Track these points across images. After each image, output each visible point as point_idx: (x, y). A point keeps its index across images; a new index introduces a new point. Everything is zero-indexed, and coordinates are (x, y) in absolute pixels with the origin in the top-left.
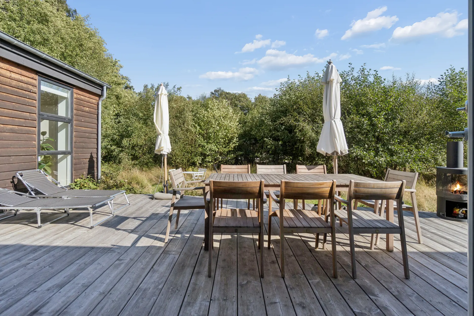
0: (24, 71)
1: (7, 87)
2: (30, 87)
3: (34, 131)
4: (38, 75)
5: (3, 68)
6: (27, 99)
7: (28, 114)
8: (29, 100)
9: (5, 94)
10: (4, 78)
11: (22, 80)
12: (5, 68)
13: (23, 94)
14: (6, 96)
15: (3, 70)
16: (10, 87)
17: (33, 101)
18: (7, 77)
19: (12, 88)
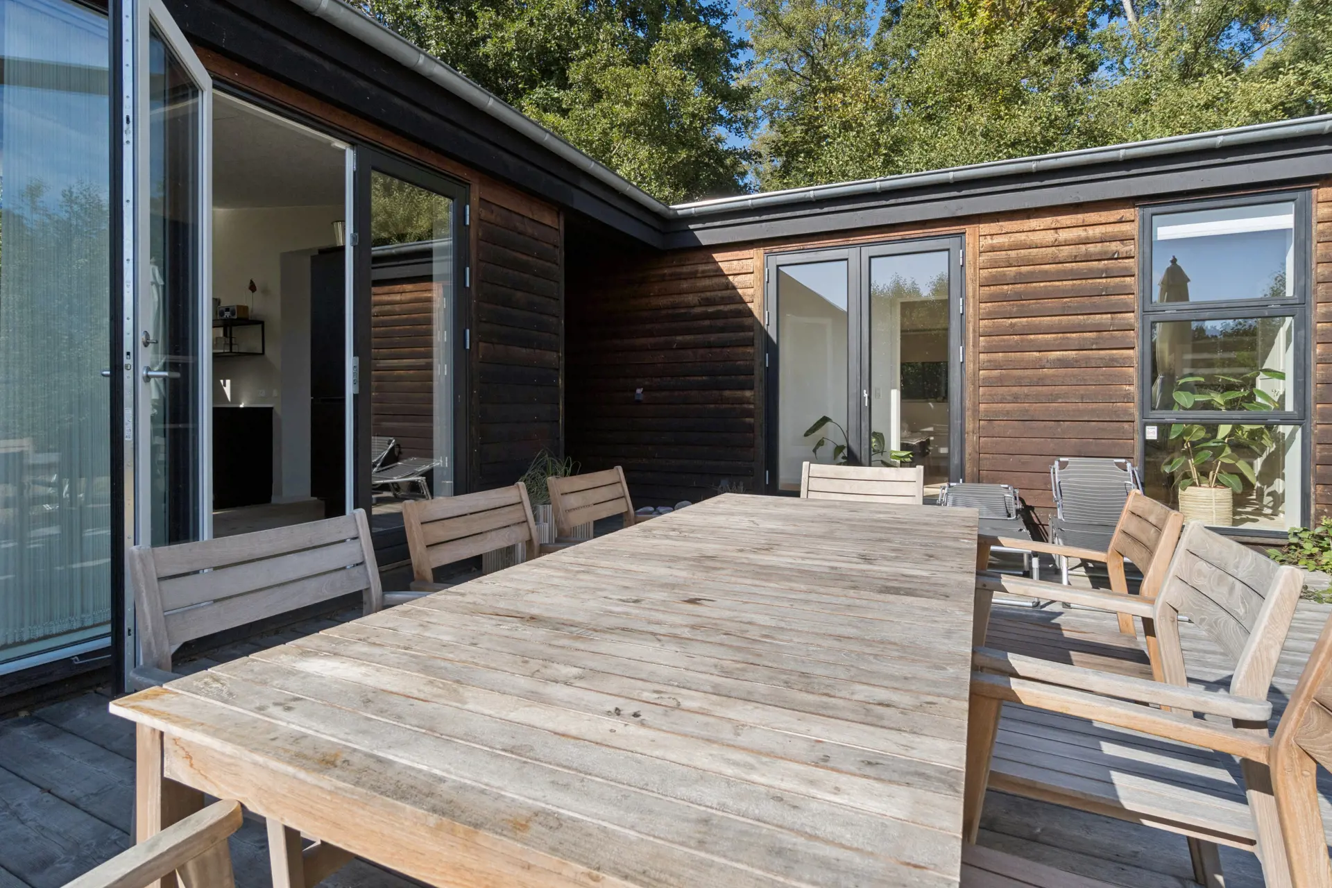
0: (1092, 214)
1: (1048, 266)
2: (1114, 246)
3: (1129, 358)
4: (1137, 206)
5: (1038, 228)
6: (1104, 280)
7: (1109, 316)
8: (1109, 280)
9: (1042, 284)
10: (1041, 250)
11: (1087, 238)
12: (1042, 228)
13: (1091, 270)
14: (1045, 286)
15: (1038, 232)
16: (1054, 265)
17: (1122, 279)
18: (1048, 244)
19: (1060, 265)
